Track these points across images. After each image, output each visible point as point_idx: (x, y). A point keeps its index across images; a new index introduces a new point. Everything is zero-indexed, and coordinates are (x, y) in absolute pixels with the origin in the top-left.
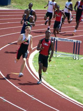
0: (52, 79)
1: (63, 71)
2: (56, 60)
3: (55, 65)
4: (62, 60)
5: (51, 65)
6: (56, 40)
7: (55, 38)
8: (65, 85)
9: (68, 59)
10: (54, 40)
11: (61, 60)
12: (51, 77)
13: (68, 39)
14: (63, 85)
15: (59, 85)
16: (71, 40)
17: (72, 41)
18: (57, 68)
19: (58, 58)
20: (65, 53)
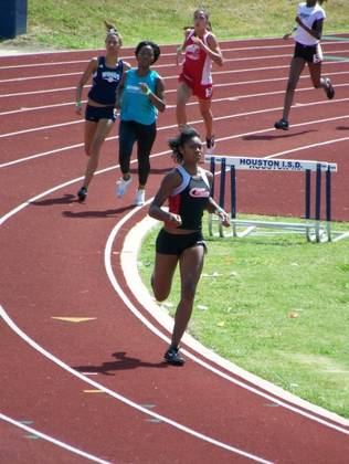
0: (225, 331)
1: (269, 295)
2: (237, 252)
3: (234, 273)
4: (263, 247)
5: (216, 274)
6: (228, 169)
7: (224, 160)
8: (282, 353)
9: (286, 243)
10: (224, 166)
11: (257, 248)
12: (222, 324)
13: (281, 160)
14: (275, 351)
15: (257, 354)
16: (293, 161)
17: (298, 165)
18: (243, 284)
19: (243, 241)
20: (271, 220)
